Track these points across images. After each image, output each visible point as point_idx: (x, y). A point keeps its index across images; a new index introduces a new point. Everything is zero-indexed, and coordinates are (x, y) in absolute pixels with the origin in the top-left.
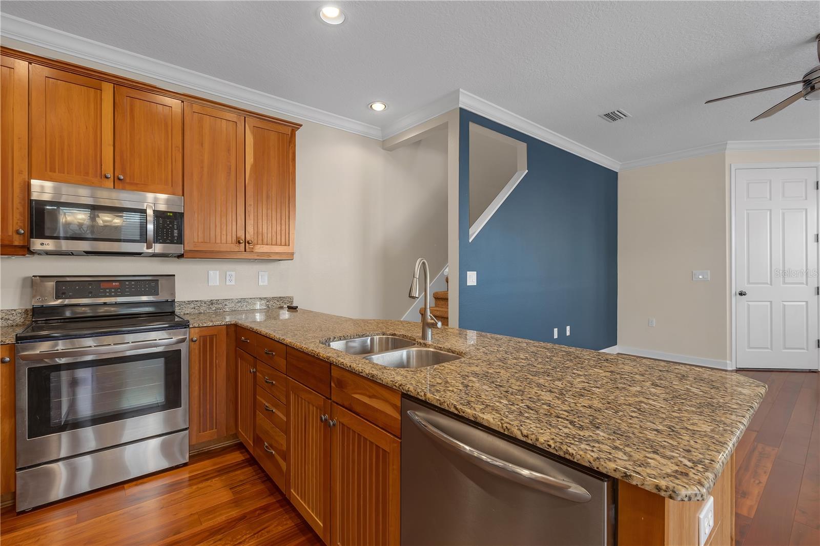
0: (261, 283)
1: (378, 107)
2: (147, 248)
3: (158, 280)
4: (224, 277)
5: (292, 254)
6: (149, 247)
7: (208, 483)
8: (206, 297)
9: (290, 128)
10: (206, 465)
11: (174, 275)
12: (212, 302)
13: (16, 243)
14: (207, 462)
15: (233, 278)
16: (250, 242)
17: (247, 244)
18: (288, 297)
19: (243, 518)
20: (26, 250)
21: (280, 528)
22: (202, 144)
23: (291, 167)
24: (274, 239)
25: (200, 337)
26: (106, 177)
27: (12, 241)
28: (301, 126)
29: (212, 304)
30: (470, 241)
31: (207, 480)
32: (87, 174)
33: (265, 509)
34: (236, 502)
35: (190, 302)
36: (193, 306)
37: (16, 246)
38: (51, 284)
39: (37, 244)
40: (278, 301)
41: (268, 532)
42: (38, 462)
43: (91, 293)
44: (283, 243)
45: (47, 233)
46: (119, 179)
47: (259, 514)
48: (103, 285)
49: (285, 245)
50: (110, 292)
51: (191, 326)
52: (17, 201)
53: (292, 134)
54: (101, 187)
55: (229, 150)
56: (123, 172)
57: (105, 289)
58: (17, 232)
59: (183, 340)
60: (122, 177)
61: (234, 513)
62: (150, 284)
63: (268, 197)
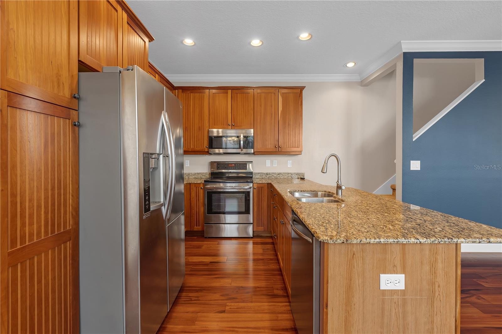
0: (289, 166)
1: (351, 65)
2: (241, 151)
3: (247, 164)
4: (272, 163)
5: (301, 152)
6: (242, 150)
7: (256, 245)
8: (265, 171)
9: (300, 90)
10: (259, 240)
11: (252, 162)
12: (267, 174)
13: (206, 151)
14: (259, 239)
15: (276, 163)
16: (280, 146)
17: (279, 148)
18: (302, 173)
19: (263, 259)
20: (208, 153)
21: (273, 267)
22: (261, 106)
23: (300, 109)
24: (292, 144)
25: (257, 187)
26: (229, 125)
27: (205, 150)
28: (305, 87)
29: (267, 175)
30: (414, 140)
31: (257, 245)
32: (224, 124)
33: (271, 259)
34: (262, 254)
35: (258, 173)
36: (260, 175)
37: (206, 152)
38: (216, 164)
39: (211, 151)
40: (297, 175)
41: (269, 266)
42: (209, 223)
43: (226, 168)
44: (296, 146)
45: (213, 147)
46: (233, 125)
47: (269, 260)
48: (230, 165)
49: (297, 147)
50: (231, 168)
51: (254, 182)
52: (206, 136)
53: (300, 92)
54: (228, 129)
55: (272, 106)
56: (234, 122)
57: (230, 167)
58: (206, 147)
59: (250, 188)
60: (234, 124)
61: (260, 257)
62: (243, 165)
63: (289, 125)
